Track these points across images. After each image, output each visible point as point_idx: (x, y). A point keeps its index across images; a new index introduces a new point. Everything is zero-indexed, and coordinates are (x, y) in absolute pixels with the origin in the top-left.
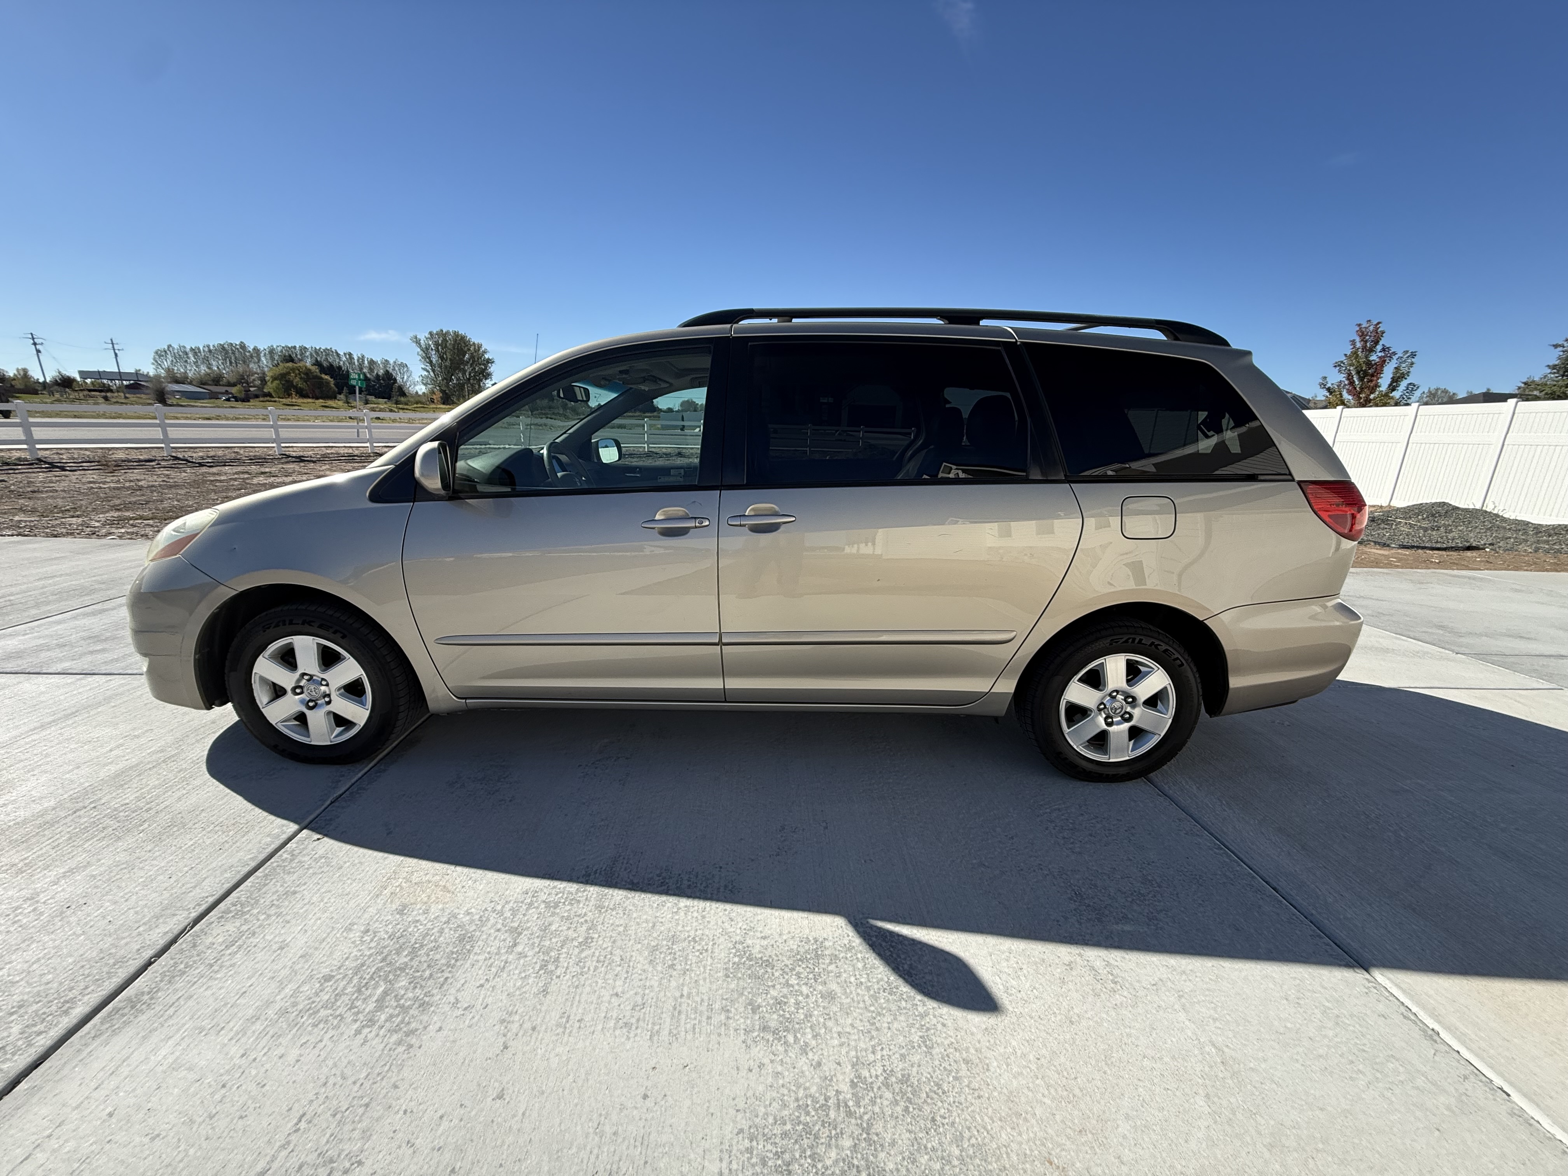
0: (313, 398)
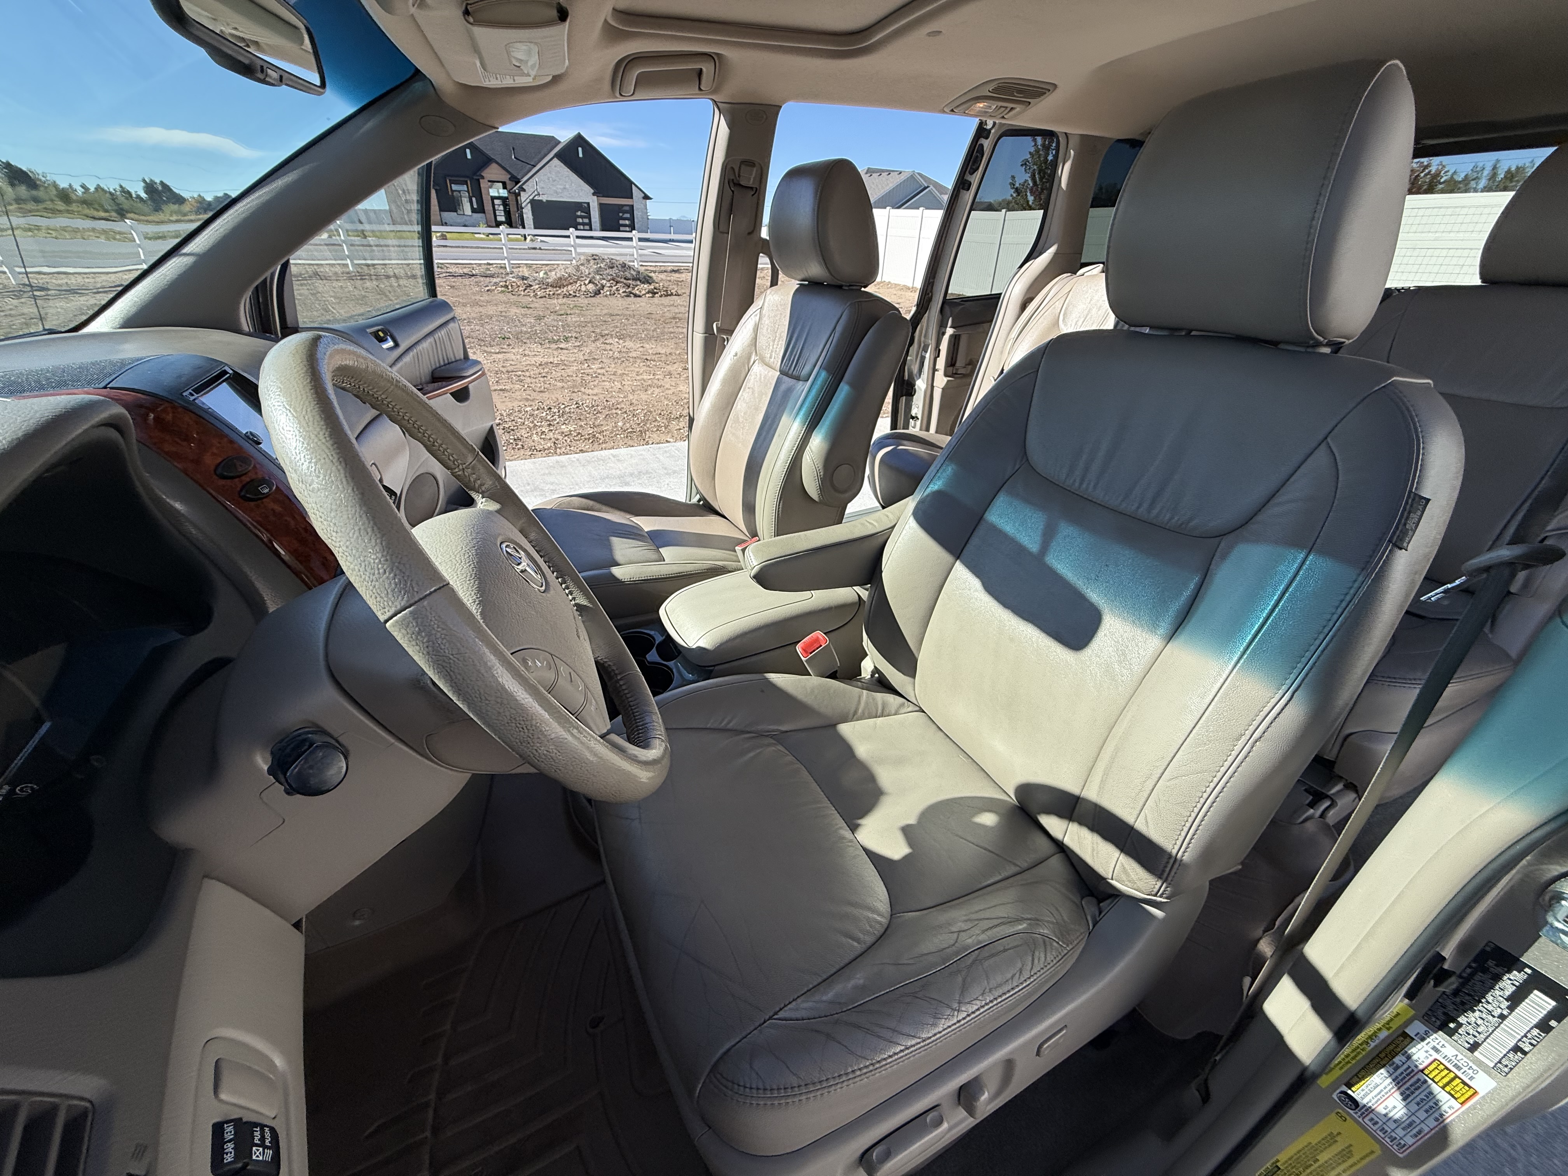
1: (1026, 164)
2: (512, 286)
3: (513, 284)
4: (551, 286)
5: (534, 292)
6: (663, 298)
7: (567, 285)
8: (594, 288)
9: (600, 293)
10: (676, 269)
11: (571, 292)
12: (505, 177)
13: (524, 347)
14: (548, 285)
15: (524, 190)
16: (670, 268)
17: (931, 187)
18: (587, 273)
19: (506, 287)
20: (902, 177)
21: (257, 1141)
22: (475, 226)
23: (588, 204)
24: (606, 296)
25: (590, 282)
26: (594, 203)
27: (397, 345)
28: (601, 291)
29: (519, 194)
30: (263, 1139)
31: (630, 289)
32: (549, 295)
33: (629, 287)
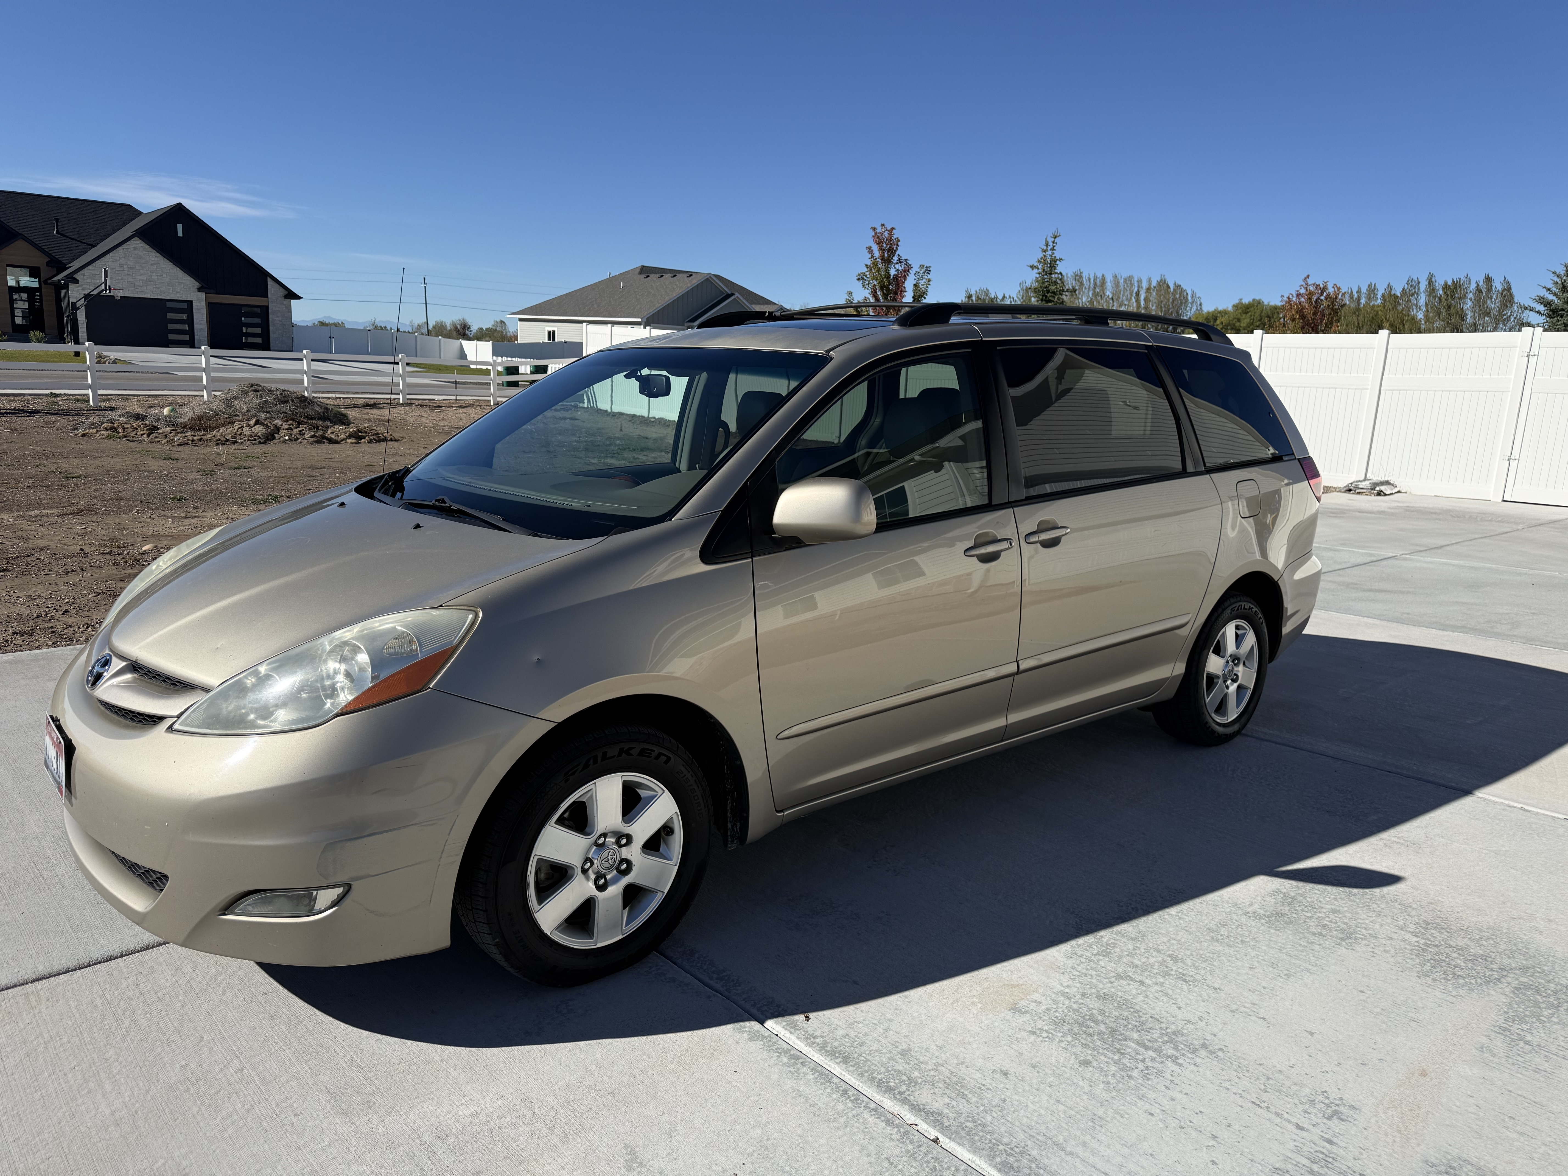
1: (863, 279)
2: (124, 428)
3: (126, 426)
4: (190, 428)
5: (166, 436)
6: (373, 445)
7: (216, 427)
8: (264, 430)
9: (274, 438)
10: (372, 402)
11: (229, 437)
12: (39, 260)
14: (185, 427)
15: (76, 281)
16: (361, 402)
17: (737, 295)
18: (245, 410)
19: (114, 429)
20: (694, 281)
23: (190, 303)
24: (284, 442)
25: (257, 422)
26: (200, 302)
28: (276, 435)
29: (66, 287)
31: (320, 433)
32: (193, 440)
33: (318, 429)
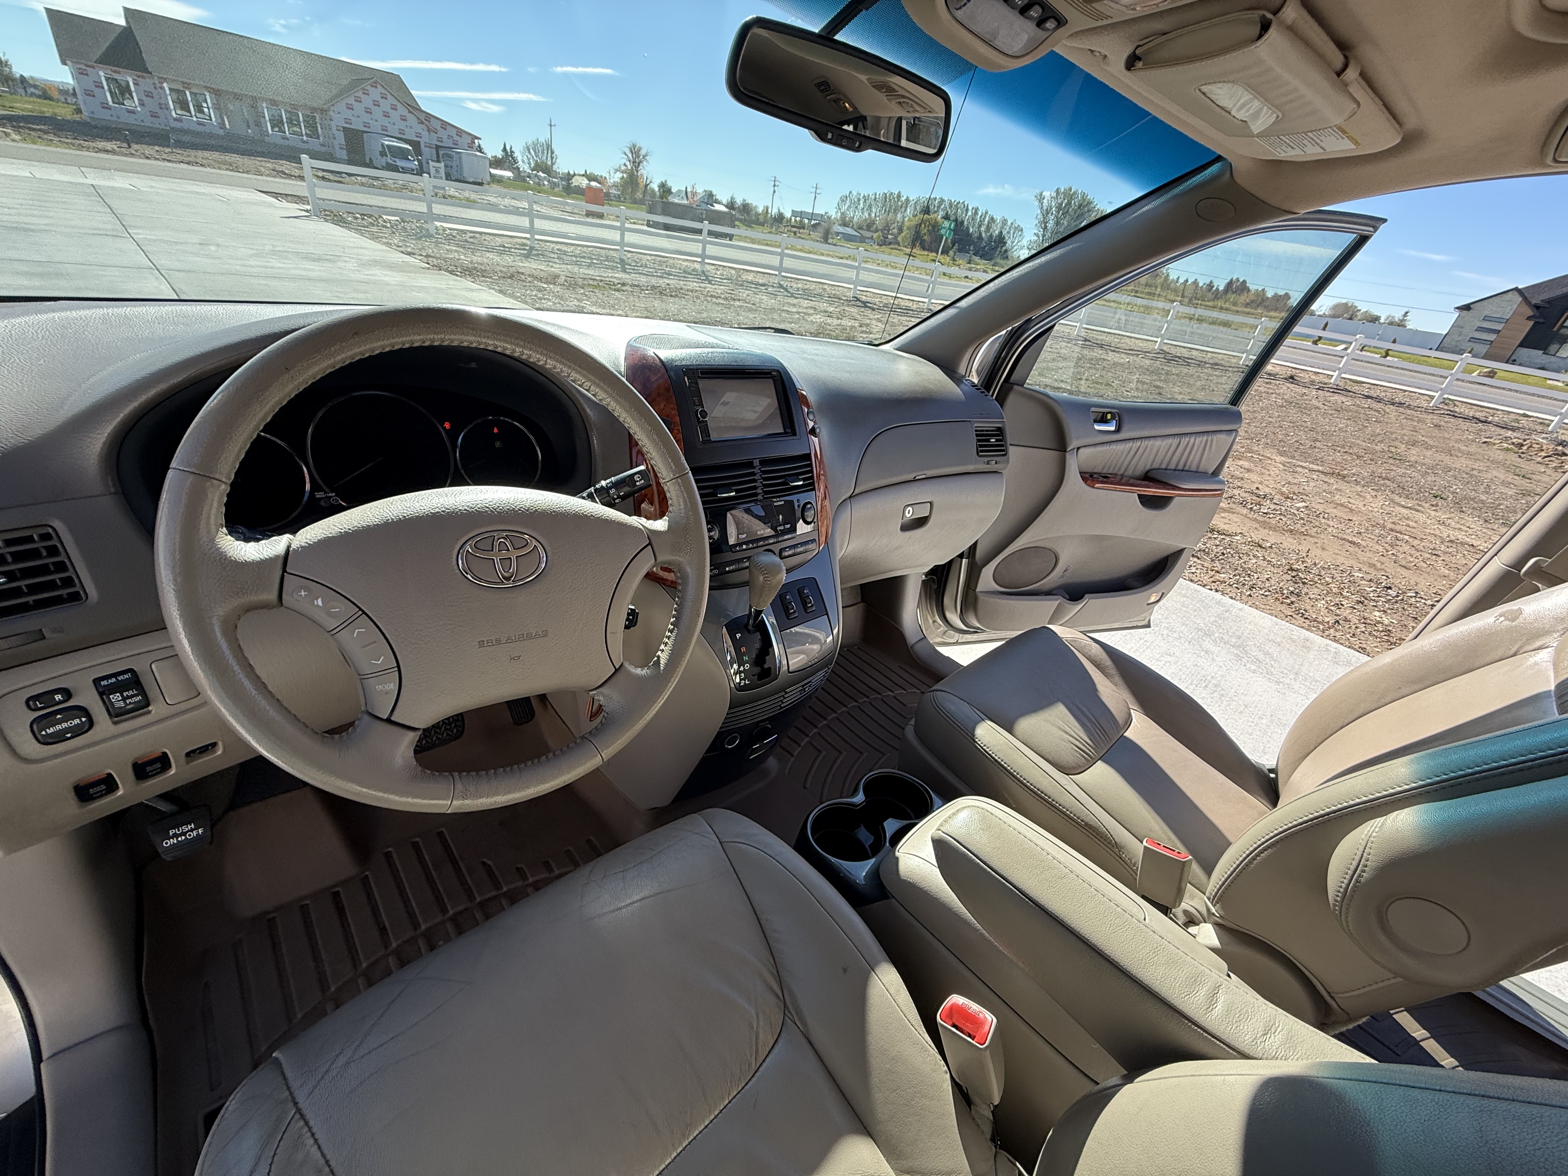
0: (928, 250)
13: (1452, 515)
19: (1521, 446)
21: (125, 694)
22: (1558, 372)
27: (1118, 430)
30: (129, 697)
